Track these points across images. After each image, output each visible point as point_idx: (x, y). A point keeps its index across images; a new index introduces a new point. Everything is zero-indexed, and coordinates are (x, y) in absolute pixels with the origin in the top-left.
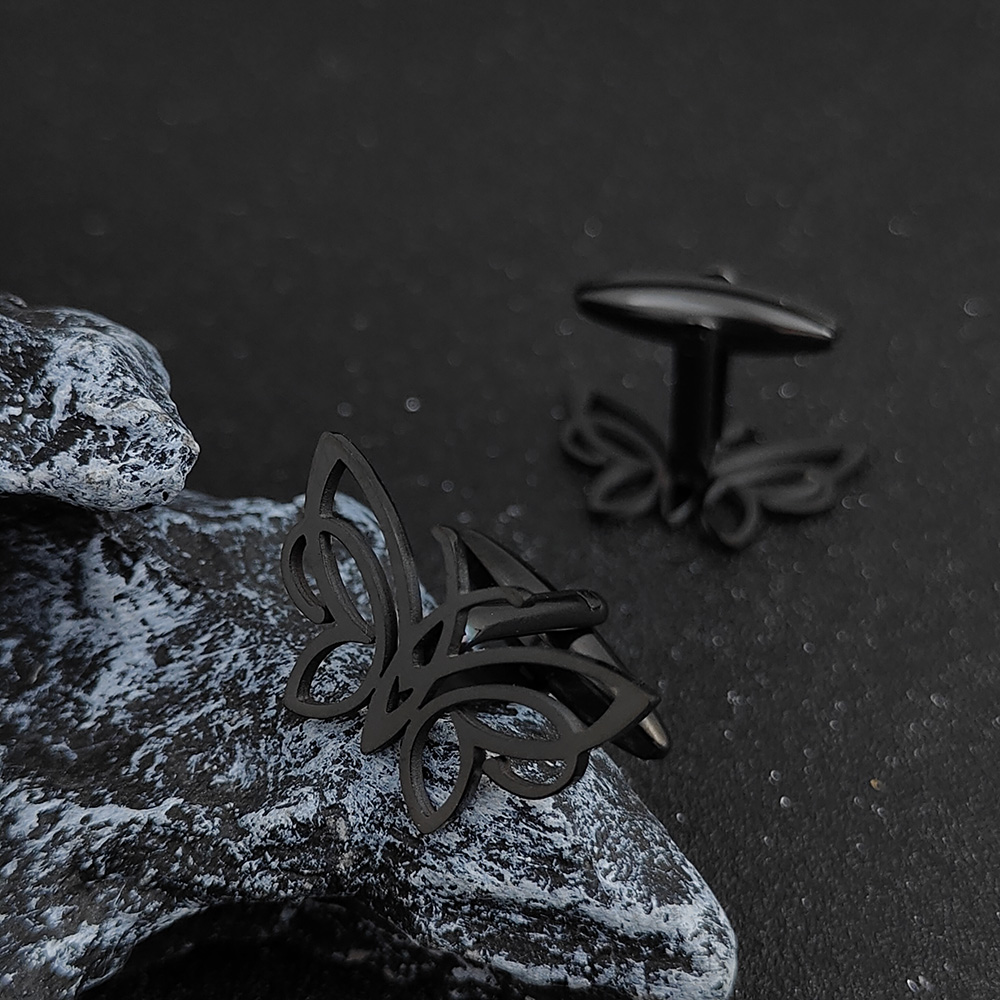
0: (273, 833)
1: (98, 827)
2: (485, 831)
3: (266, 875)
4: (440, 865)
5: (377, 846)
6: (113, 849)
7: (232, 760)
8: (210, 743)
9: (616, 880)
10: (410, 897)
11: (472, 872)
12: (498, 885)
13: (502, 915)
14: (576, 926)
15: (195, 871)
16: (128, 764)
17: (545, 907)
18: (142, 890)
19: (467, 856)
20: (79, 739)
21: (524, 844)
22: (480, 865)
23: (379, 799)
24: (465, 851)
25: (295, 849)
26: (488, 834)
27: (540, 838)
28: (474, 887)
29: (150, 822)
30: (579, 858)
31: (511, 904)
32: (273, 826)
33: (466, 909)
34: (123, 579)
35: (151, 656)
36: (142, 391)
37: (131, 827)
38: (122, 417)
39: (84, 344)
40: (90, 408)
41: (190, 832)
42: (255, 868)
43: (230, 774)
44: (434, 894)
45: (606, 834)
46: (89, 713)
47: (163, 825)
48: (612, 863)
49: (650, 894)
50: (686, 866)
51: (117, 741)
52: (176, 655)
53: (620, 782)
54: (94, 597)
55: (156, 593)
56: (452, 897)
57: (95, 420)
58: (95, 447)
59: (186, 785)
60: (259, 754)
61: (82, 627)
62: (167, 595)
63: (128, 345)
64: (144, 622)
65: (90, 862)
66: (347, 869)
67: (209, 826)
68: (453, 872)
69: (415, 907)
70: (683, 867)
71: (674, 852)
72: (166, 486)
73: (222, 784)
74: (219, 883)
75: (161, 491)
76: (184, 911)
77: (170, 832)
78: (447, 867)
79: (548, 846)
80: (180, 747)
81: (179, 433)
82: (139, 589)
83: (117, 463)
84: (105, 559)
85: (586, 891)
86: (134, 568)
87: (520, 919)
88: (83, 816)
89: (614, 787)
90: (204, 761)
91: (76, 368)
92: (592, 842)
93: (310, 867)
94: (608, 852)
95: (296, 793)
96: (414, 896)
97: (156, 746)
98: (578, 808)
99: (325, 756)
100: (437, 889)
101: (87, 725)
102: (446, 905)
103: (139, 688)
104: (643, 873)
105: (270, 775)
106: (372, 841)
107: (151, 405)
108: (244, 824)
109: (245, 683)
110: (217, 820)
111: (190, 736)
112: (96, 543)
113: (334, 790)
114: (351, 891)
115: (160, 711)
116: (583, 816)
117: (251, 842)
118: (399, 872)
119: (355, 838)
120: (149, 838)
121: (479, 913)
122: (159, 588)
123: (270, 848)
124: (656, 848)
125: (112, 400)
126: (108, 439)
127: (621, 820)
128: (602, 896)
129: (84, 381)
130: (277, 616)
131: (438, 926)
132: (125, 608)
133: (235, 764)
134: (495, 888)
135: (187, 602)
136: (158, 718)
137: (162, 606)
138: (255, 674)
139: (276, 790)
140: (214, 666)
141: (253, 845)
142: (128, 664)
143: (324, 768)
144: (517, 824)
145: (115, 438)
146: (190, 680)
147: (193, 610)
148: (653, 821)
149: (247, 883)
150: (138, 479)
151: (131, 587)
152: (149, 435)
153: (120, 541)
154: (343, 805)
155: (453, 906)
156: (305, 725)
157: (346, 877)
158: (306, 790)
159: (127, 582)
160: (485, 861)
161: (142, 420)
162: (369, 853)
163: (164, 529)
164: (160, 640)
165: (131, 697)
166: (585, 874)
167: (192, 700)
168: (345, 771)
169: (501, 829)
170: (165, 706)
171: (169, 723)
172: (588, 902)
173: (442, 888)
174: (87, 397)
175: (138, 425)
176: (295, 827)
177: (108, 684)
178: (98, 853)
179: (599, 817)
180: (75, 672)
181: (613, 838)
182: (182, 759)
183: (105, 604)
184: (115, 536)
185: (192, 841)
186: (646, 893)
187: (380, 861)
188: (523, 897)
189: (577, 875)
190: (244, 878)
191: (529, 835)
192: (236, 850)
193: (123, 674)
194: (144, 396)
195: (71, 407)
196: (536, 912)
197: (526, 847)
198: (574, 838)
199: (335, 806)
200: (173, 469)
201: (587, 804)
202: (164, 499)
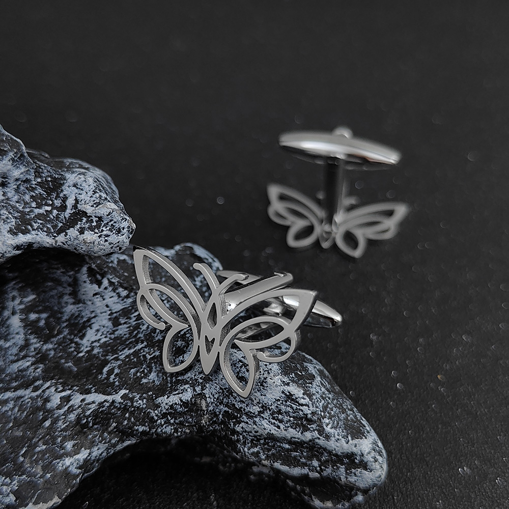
0: (172, 407)
1: (89, 404)
2: (271, 406)
3: (168, 426)
4: (250, 422)
5: (220, 412)
6: (96, 414)
7: (150, 372)
8: (139, 364)
9: (332, 428)
10: (236, 436)
11: (265, 425)
12: (277, 431)
13: (279, 444)
14: (313, 449)
15: (135, 424)
16: (101, 373)
17: (299, 440)
18: (109, 433)
19: (263, 417)
20: (77, 361)
21: (289, 411)
22: (269, 422)
23: (221, 391)
24: (262, 415)
25: (181, 414)
26: (273, 407)
27: (297, 409)
28: (266, 432)
29: (113, 402)
30: (315, 418)
31: (284, 440)
32: (171, 403)
33: (262, 441)
34: (97, 286)
35: (111, 322)
36: (109, 199)
37: (105, 403)
38: (100, 212)
39: (80, 177)
40: (84, 207)
41: (132, 406)
42: (163, 423)
43: (150, 378)
44: (247, 435)
45: (327, 407)
46: (82, 349)
47: (119, 403)
48: (330, 420)
49: (348, 434)
50: (362, 420)
51: (95, 362)
52: (123, 322)
53: (331, 381)
54: (84, 294)
55: (112, 292)
56: (255, 436)
57: (87, 213)
58: (87, 226)
59: (129, 384)
61: (78, 308)
62: (117, 293)
63: (100, 177)
64: (107, 306)
65: (85, 420)
66: (206, 423)
67: (141, 403)
68: (256, 425)
69: (238, 441)
70: (361, 420)
71: (357, 413)
72: (120, 244)
73: (146, 383)
74: (146, 430)
75: (118, 246)
76: (129, 442)
77: (123, 406)
78: (253, 422)
79: (301, 412)
80: (126, 365)
81: (126, 219)
82: (105, 291)
83: (98, 233)
84: (88, 277)
85: (318, 434)
86: (103, 281)
87: (287, 446)
88: (82, 398)
89: (329, 384)
90: (137, 372)
91: (77, 188)
92: (321, 410)
93: (189, 423)
94: (328, 415)
95: (182, 388)
96: (238, 436)
97: (114, 365)
98: (314, 394)
99: (195, 370)
100: (248, 433)
101: (81, 355)
102: (252, 440)
103: (105, 337)
104: (344, 424)
105: (169, 379)
106: (217, 410)
107: (113, 206)
108: (158, 402)
109: (155, 335)
110: (145, 400)
111: (130, 360)
112: (85, 269)
113: (200, 387)
114: (207, 433)
115: (115, 348)
116: (317, 398)
117: (161, 411)
118: (230, 425)
119: (210, 409)
120: (113, 409)
121: (268, 444)
122: (114, 290)
123: (170, 414)
124: (349, 412)
125: (95, 204)
126: (93, 222)
127: (333, 399)
128: (325, 435)
129: (81, 194)
131: (249, 450)
132: (98, 300)
133: (152, 373)
135: (127, 297)
136: (115, 352)
137: (115, 299)
139: (172, 386)
140: (141, 327)
141: (162, 412)
142: (100, 326)
143: (195, 376)
144: (286, 402)
145: (96, 222)
146: (129, 334)
147: (130, 300)
148: (346, 399)
149: (159, 430)
150: (107, 241)
151: (101, 290)
152: (112, 220)
153: (96, 268)
154: (204, 393)
155: (256, 440)
156: (185, 355)
157: (205, 427)
158: (187, 386)
159: (99, 287)
160: (271, 420)
161: (109, 213)
162: (216, 416)
163: (116, 262)
164: (115, 315)
165: (102, 341)
166: (318, 426)
167: (130, 343)
168: (205, 377)
169: (279, 405)
170: (118, 346)
171: (120, 354)
172: (319, 439)
173: (251, 432)
174: (83, 202)
175: (108, 215)
176: (182, 404)
177: (91, 334)
178: (89, 416)
179: (323, 398)
180: (75, 330)
181: (330, 408)
182: (127, 371)
183: (89, 298)
184: (93, 266)
185: (133, 411)
186: (346, 434)
187: (221, 419)
188: (289, 436)
189: (314, 426)
190: (158, 427)
191: (292, 407)
192: (154, 415)
193: (98, 331)
194: (109, 202)
195: (75, 207)
196: (295, 443)
197: (290, 413)
198: (312, 409)
199: (200, 394)
200: (124, 236)
201: (318, 392)
202: (120, 250)
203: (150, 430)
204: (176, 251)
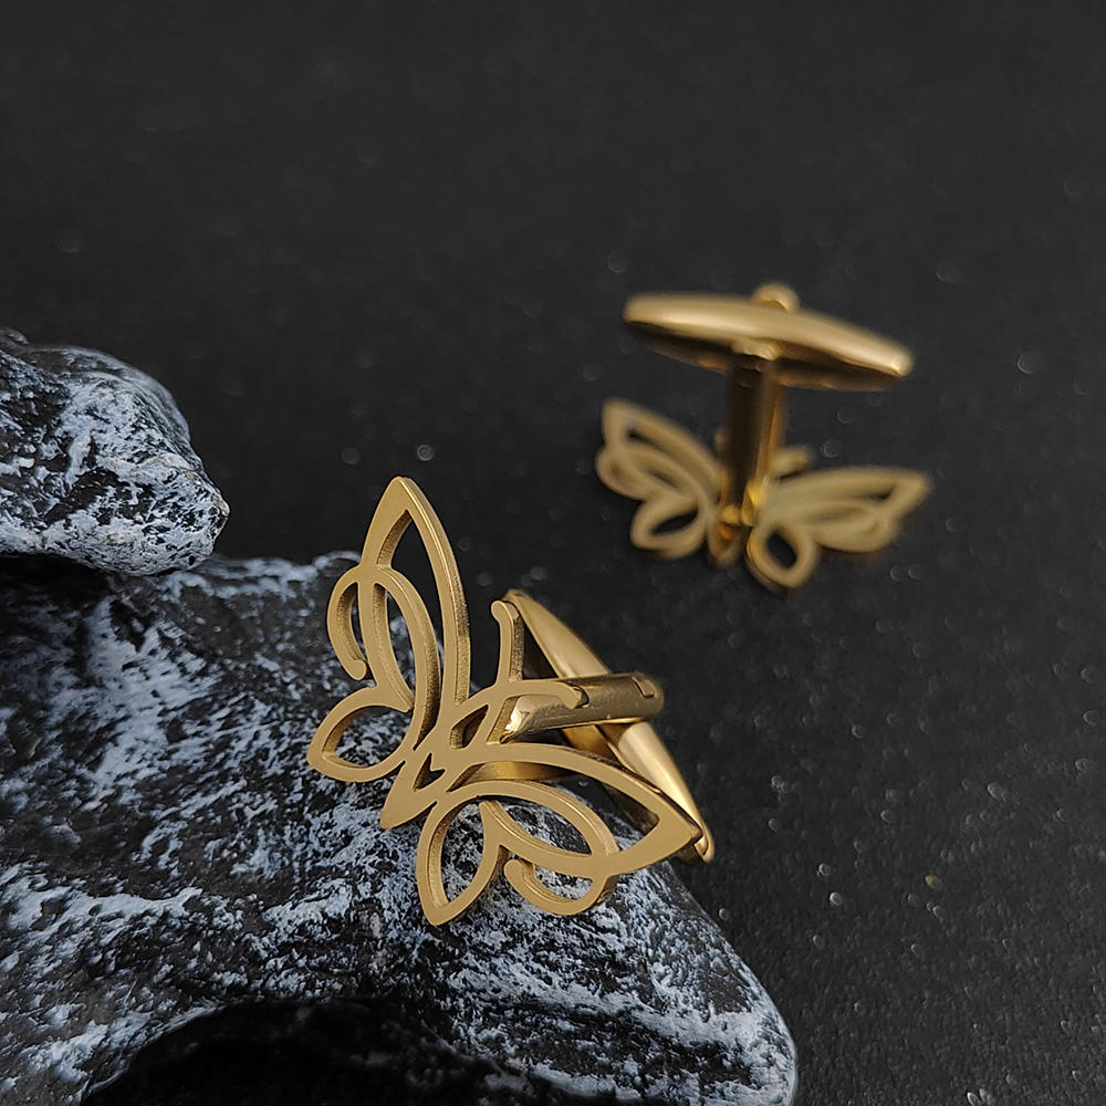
0: (302, 928)
1: (109, 919)
2: (532, 931)
3: (292, 973)
4: (484, 966)
5: (413, 945)
6: (124, 943)
7: (253, 847)
8: (228, 829)
9: (671, 985)
10: (448, 1000)
11: (518, 975)
12: (546, 990)
13: (548, 1021)
14: (628, 1034)
15: (214, 968)
16: (139, 849)
17: (595, 1012)
18: (155, 988)
19: (512, 957)
20: (82, 821)
21: (574, 945)
22: (527, 968)
24: (511, 951)
25: (324, 946)
26: (536, 933)
27: (591, 939)
28: (520, 991)
29: (166, 915)
30: (633, 961)
31: (560, 1010)
32: (301, 921)
33: (509, 1014)
34: (133, 647)
35: (162, 731)
36: (168, 445)
37: (145, 918)
38: (147, 473)
39: (104, 391)
40: (112, 463)
41: (209, 926)
42: (280, 966)
43: (251, 863)
44: (474, 997)
45: (661, 936)
46: (94, 793)
47: (180, 918)
48: (667, 967)
49: (707, 1001)
50: (743, 970)
51: (125, 823)
52: (191, 731)
53: (672, 878)
54: (100, 665)
55: (168, 662)
56: (494, 1001)
57: (117, 476)
58: (117, 505)
59: (204, 875)
60: (284, 842)
61: (85, 697)
62: (180, 665)
63: (149, 393)
64: (155, 694)
65: (100, 957)
66: (380, 968)
67: (230, 920)
68: (497, 974)
70: (740, 971)
71: (730, 955)
72: (193, 550)
73: (243, 874)
74: (240, 982)
75: (187, 555)
76: (201, 1010)
77: (187, 926)
78: (491, 968)
79: (600, 947)
80: (195, 832)
81: (208, 492)
82: (151, 657)
83: (141, 523)
84: (113, 624)
85: (640, 997)
86: (146, 634)
87: (567, 1026)
88: (92, 906)
89: (667, 885)
90: (223, 848)
91: (96, 418)
92: (646, 944)
93: (340, 967)
94: (663, 955)
95: (327, 886)
96: (453, 999)
97: (170, 830)
98: (632, 907)
99: (358, 846)
100: (479, 992)
101: (91, 806)
102: (487, 1010)
103: (149, 766)
104: (700, 977)
105: (296, 865)
106: (408, 939)
107: (179, 461)
108: (269, 918)
109: (267, 763)
111: (206, 820)
112: (104, 607)
113: (369, 884)
114: (383, 991)
115: (172, 792)
116: (638, 916)
117: (277, 938)
118: (437, 973)
119: (389, 936)
120: (164, 931)
121: (522, 1019)
122: (172, 657)
123: (297, 945)
124: (712, 951)
125: (136, 455)
126: (131, 497)
127: (677, 921)
128: (656, 1001)
129: (105, 432)
130: (301, 691)
131: (478, 1032)
132: (135, 678)
133: (257, 852)
134: (542, 992)
135: (203, 673)
136: (170, 800)
137: (175, 677)
138: (279, 754)
139: (303, 881)
140: (233, 744)
141: (279, 941)
142: (137, 740)
143: (357, 859)
144: (568, 923)
145: (139, 496)
146: (206, 759)
147: (209, 682)
148: (707, 921)
149: (272, 983)
150: (163, 541)
151: (142, 655)
152: (176, 494)
153: (132, 606)
154: (378, 900)
155: (496, 1009)
156: (335, 811)
157: (379, 977)
158: (338, 882)
159: (138, 650)
160: (531, 963)
161: (169, 477)
162: (405, 952)
163: (177, 592)
164: (173, 714)
165: (141, 776)
166: (639, 979)
167: (208, 780)
168: (380, 863)
169: (551, 929)
170: (179, 786)
172: (641, 1009)
174: (109, 450)
175: (165, 482)
176: (325, 922)
177: (115, 761)
178: (109, 947)
179: (654, 917)
180: (78, 747)
181: (668, 940)
182: (199, 846)
183: (113, 674)
184: (126, 600)
185: (212, 936)
186: (702, 999)
187: (416, 961)
188: (571, 1002)
189: (630, 980)
190: (270, 975)
191: (580, 935)
192: (260, 946)
193: (132, 750)
194: (171, 451)
195: (89, 460)
196: (585, 1019)
197: (576, 948)
198: (627, 940)
199: (370, 900)
200: (202, 531)
201: (641, 903)
202: (191, 564)
203: (250, 983)
204: (319, 571)
